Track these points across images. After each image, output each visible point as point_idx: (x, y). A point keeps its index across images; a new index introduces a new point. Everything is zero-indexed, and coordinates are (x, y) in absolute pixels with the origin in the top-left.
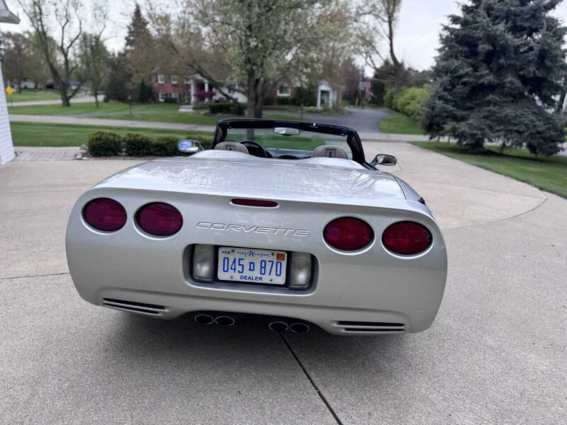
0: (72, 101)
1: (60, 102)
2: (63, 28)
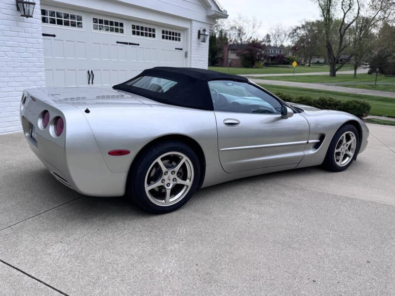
0: (337, 73)
1: (328, 73)
2: (345, 14)
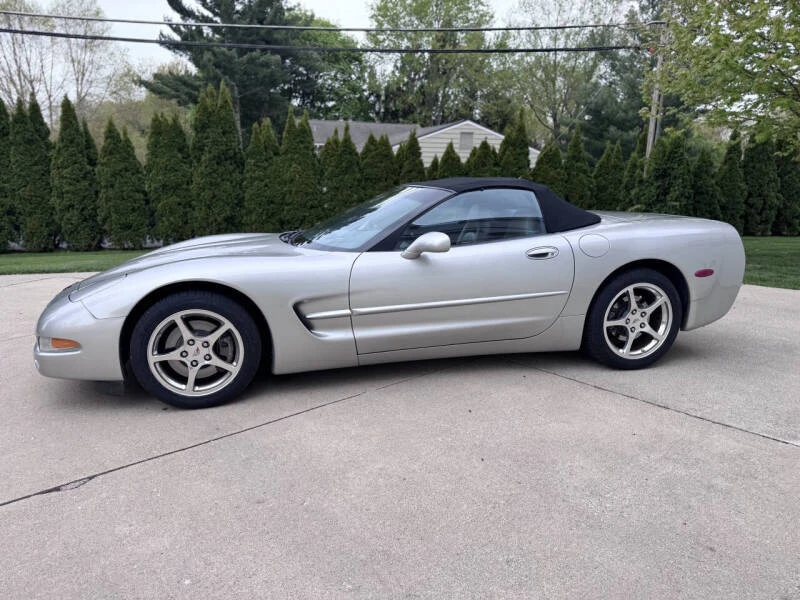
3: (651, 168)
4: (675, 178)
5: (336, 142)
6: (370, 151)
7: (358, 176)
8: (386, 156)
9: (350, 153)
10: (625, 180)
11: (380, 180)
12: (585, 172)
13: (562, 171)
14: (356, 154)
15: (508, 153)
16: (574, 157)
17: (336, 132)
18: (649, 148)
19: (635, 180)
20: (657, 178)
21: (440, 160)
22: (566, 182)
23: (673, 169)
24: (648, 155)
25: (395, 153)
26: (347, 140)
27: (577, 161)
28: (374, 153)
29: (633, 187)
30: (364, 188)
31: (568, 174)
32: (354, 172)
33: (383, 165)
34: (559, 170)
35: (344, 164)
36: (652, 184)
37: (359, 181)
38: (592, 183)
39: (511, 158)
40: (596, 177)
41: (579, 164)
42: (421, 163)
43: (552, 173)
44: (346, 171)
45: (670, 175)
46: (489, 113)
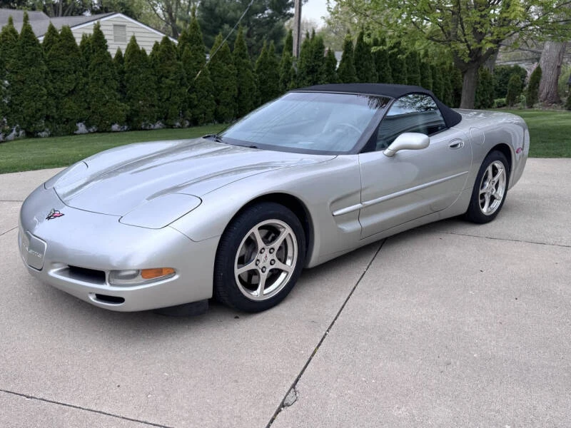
3: (303, 66)
4: (321, 74)
5: (13, 31)
6: (53, 42)
7: (45, 68)
8: (72, 48)
9: (33, 45)
10: (282, 75)
11: (68, 73)
12: (250, 68)
13: (233, 67)
14: (40, 45)
15: (186, 48)
16: (240, 55)
17: (11, 21)
18: (295, 48)
19: (290, 75)
20: (308, 73)
21: (123, 52)
22: (237, 76)
23: (319, 66)
24: (295, 54)
25: (79, 44)
26: (28, 31)
27: (243, 58)
28: (58, 45)
29: (290, 80)
30: (51, 81)
31: (238, 69)
32: (40, 64)
33: (70, 56)
34: (230, 65)
35: (28, 56)
36: (304, 78)
37: (47, 73)
38: (256, 78)
39: (190, 53)
40: (258, 72)
41: (245, 61)
42: (109, 55)
43: (226, 68)
44: (31, 63)
45: (317, 71)
46: (111, 4)
